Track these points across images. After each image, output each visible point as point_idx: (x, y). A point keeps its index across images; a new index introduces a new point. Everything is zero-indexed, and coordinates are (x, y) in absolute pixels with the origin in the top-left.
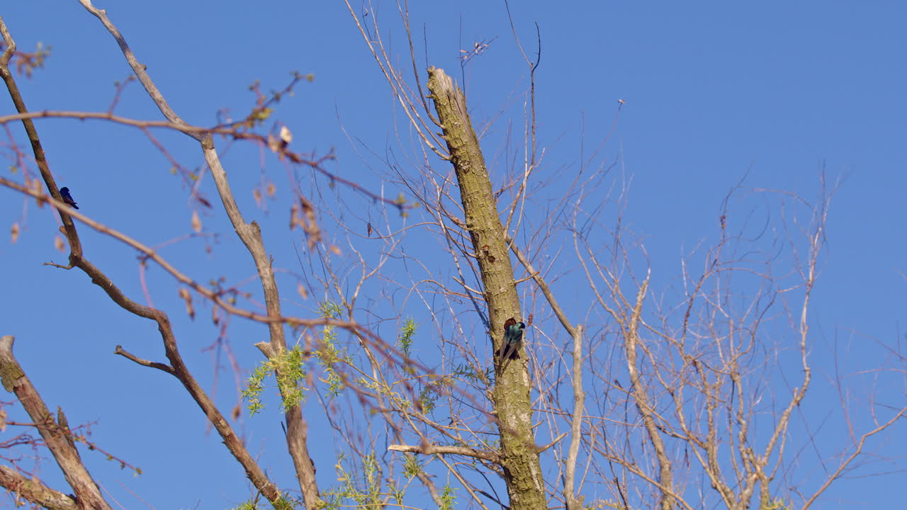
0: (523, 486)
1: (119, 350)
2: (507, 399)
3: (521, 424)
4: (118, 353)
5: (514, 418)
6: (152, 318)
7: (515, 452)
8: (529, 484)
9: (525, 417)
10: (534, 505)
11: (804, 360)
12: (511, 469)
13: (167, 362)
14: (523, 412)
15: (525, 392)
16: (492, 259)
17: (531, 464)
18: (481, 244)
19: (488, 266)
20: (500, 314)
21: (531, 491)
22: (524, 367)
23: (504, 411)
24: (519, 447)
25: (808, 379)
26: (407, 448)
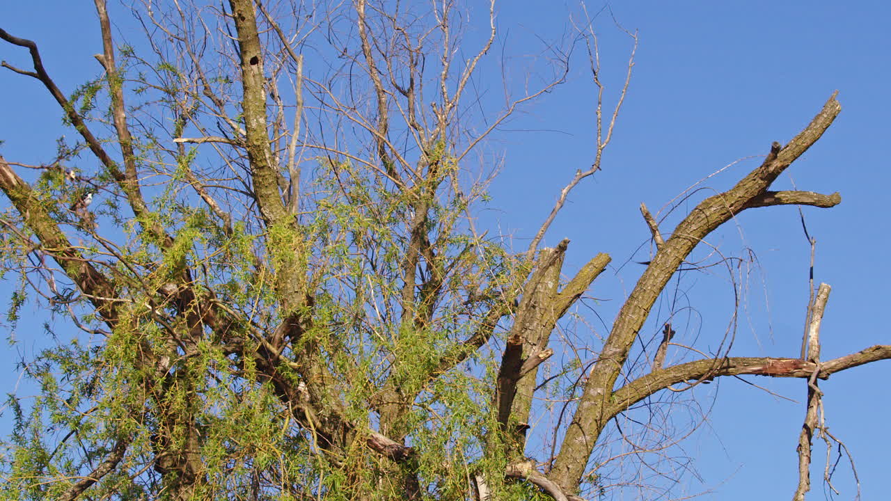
0: (260, 165)
1: (4, 64)
2: (251, 108)
3: (259, 125)
4: (3, 66)
5: (255, 120)
6: (26, 46)
7: (255, 143)
8: (264, 164)
9: (262, 120)
10: (267, 176)
11: (492, 20)
12: (253, 154)
13: (35, 72)
14: (261, 117)
15: (263, 104)
16: (243, 19)
17: (266, 150)
18: (237, 9)
19: (240, 22)
20: (248, 54)
21: (266, 168)
22: (263, 87)
23: (248, 116)
24: (257, 140)
25: (493, 35)
26: (185, 140)
